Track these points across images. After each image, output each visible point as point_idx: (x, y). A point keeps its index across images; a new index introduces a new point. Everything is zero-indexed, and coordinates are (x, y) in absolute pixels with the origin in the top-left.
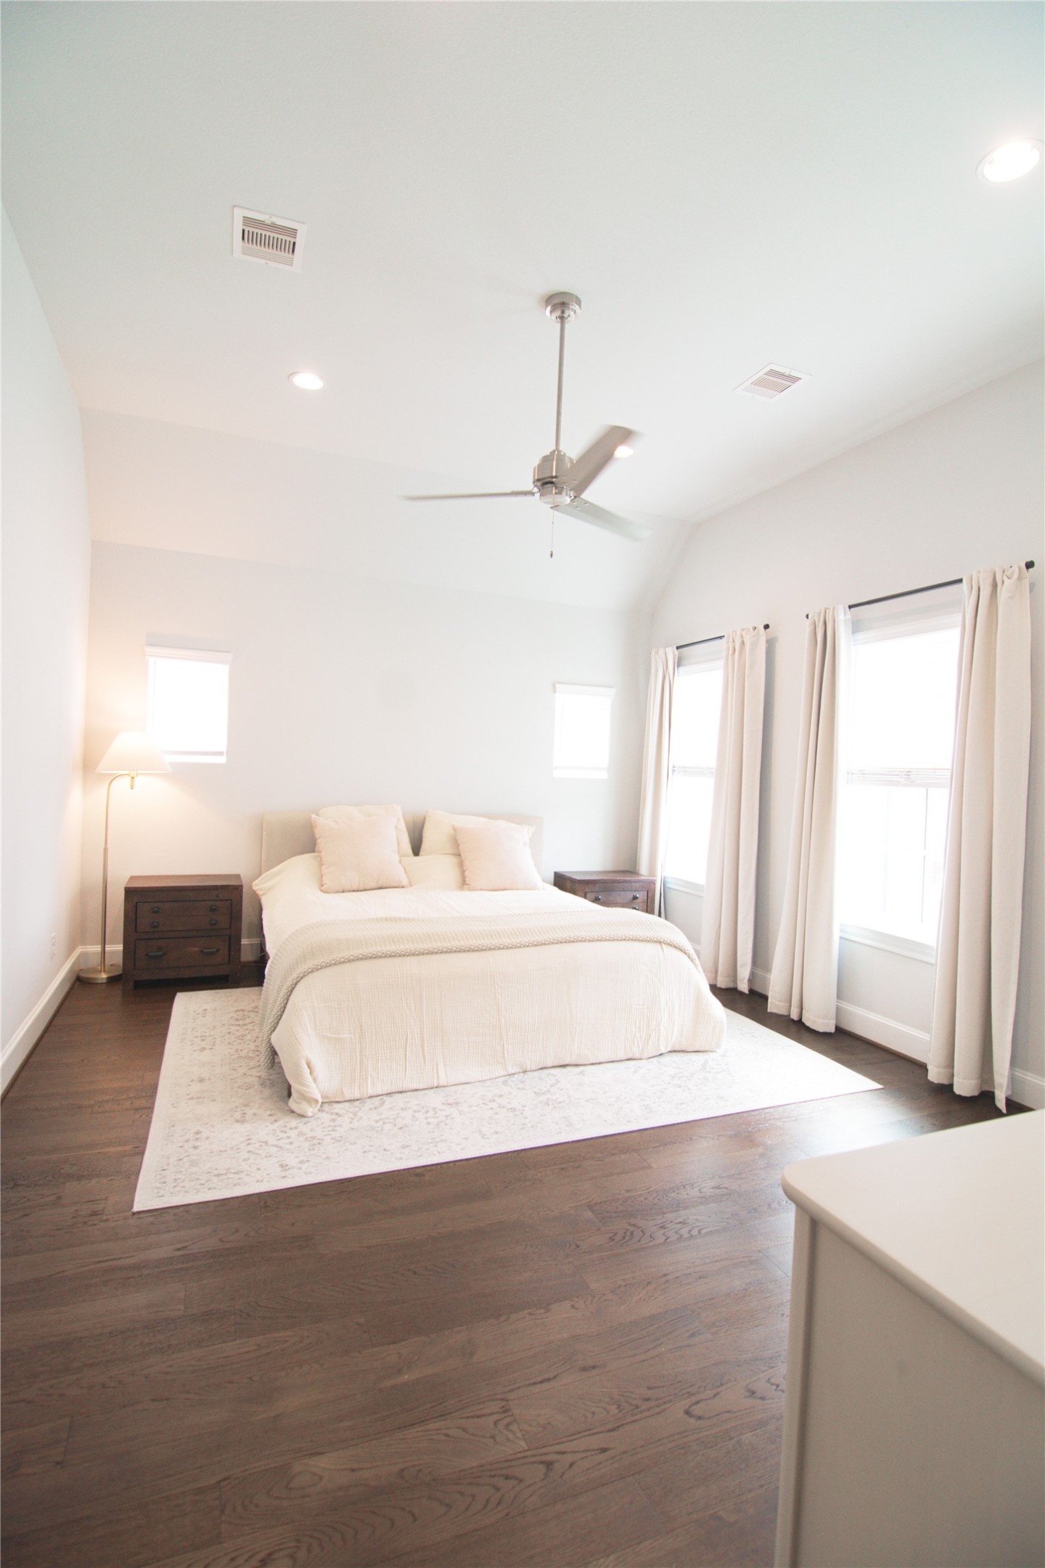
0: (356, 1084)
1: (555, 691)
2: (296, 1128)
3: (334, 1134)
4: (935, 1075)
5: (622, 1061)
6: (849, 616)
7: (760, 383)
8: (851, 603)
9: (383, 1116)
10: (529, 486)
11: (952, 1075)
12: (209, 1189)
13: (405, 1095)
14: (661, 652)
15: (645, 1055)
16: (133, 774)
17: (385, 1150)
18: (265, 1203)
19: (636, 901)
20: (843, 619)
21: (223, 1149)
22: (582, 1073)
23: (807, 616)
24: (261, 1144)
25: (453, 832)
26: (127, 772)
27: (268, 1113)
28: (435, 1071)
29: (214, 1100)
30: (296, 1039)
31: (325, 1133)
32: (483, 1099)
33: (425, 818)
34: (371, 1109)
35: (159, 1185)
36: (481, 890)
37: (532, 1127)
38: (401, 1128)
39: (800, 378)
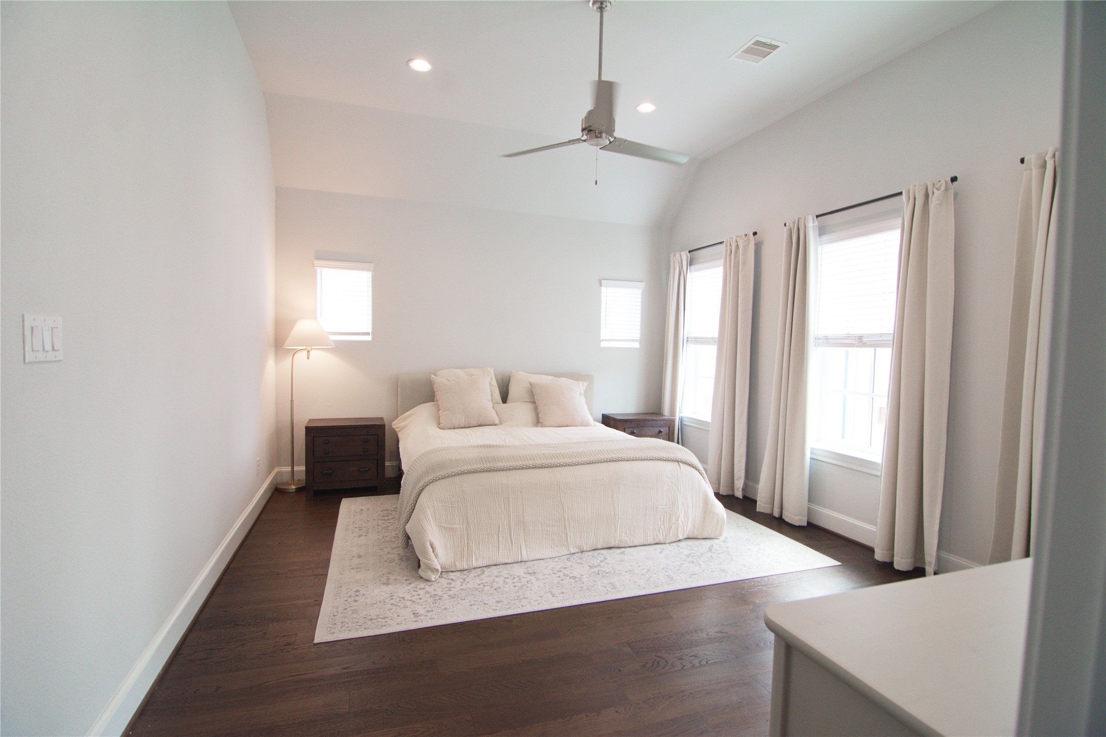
0: (465, 559)
1: (601, 285)
2: (423, 589)
3: (450, 593)
4: (879, 555)
5: (651, 545)
6: (816, 224)
7: (748, 51)
8: (818, 214)
9: (484, 581)
11: (893, 556)
12: (365, 629)
13: (498, 567)
14: (678, 255)
15: (668, 541)
16: (309, 348)
17: (484, 604)
18: (403, 638)
19: (661, 434)
20: (812, 225)
21: (374, 602)
22: (623, 553)
23: (785, 225)
24: (400, 599)
25: (530, 386)
26: (305, 348)
27: (405, 578)
28: (519, 551)
29: (368, 570)
30: (423, 528)
31: (444, 592)
32: (553, 570)
33: (510, 377)
34: (475, 576)
35: (332, 626)
36: (550, 427)
37: (588, 589)
38: (496, 589)
39: (779, 47)
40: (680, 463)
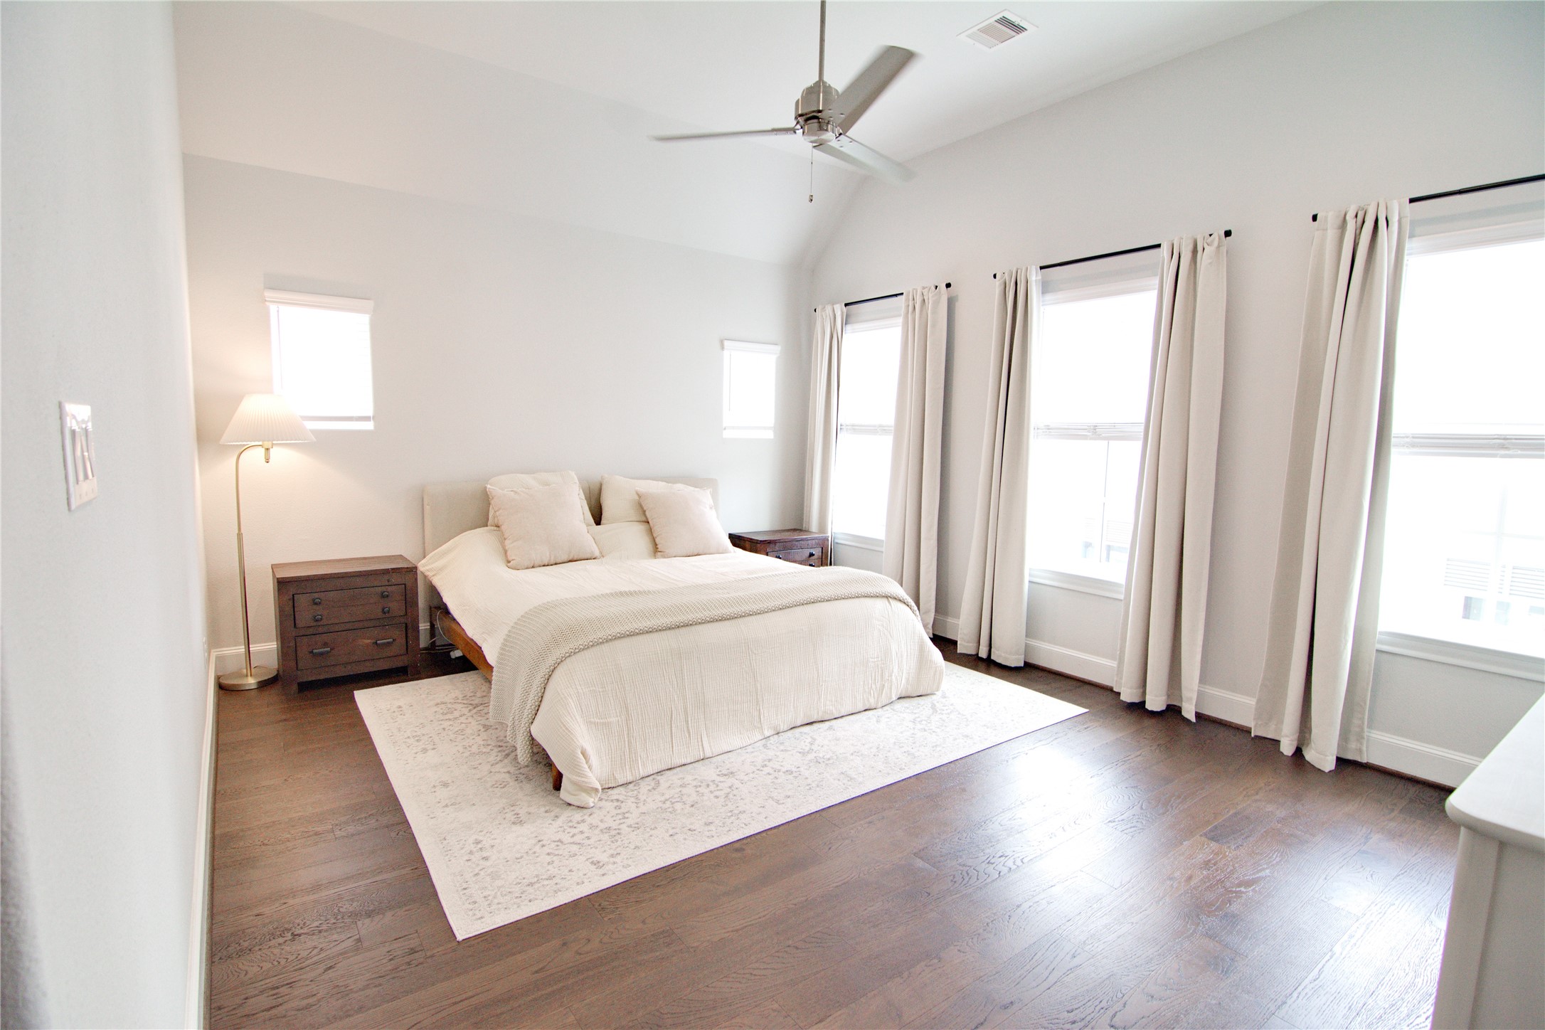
0: (627, 766)
1: (723, 348)
2: (583, 821)
3: (629, 822)
4: (1128, 695)
5: (860, 712)
6: (1040, 277)
7: (986, 31)
8: (1042, 265)
9: (667, 796)
10: (791, 123)
11: (1144, 693)
12: (530, 901)
13: (675, 771)
14: (829, 309)
15: (880, 705)
16: (267, 444)
17: (690, 830)
18: (600, 905)
19: (812, 558)
20: (1035, 277)
21: (518, 856)
22: (830, 728)
23: (995, 276)
24: (556, 843)
25: (637, 498)
26: (260, 443)
27: (543, 809)
28: (700, 744)
29: (474, 804)
30: (567, 729)
31: (618, 822)
32: (755, 766)
33: (601, 485)
34: (649, 790)
35: (471, 906)
36: (675, 557)
37: (818, 786)
38: (692, 806)
39: (1026, 29)
40: (890, 599)
